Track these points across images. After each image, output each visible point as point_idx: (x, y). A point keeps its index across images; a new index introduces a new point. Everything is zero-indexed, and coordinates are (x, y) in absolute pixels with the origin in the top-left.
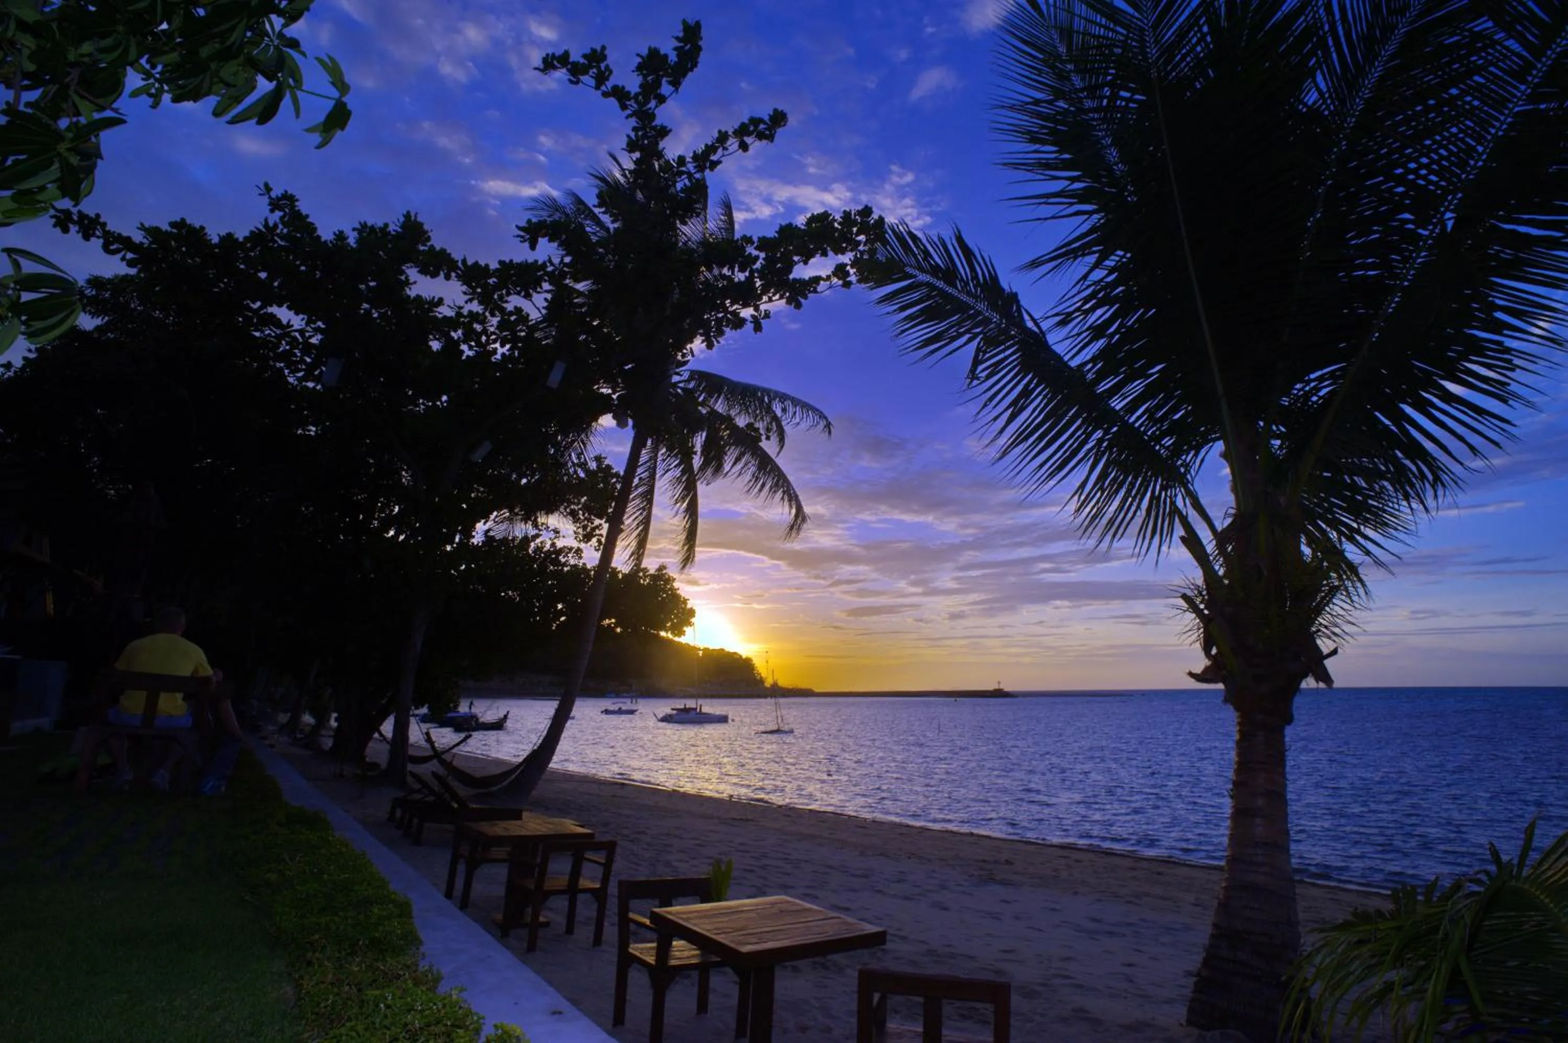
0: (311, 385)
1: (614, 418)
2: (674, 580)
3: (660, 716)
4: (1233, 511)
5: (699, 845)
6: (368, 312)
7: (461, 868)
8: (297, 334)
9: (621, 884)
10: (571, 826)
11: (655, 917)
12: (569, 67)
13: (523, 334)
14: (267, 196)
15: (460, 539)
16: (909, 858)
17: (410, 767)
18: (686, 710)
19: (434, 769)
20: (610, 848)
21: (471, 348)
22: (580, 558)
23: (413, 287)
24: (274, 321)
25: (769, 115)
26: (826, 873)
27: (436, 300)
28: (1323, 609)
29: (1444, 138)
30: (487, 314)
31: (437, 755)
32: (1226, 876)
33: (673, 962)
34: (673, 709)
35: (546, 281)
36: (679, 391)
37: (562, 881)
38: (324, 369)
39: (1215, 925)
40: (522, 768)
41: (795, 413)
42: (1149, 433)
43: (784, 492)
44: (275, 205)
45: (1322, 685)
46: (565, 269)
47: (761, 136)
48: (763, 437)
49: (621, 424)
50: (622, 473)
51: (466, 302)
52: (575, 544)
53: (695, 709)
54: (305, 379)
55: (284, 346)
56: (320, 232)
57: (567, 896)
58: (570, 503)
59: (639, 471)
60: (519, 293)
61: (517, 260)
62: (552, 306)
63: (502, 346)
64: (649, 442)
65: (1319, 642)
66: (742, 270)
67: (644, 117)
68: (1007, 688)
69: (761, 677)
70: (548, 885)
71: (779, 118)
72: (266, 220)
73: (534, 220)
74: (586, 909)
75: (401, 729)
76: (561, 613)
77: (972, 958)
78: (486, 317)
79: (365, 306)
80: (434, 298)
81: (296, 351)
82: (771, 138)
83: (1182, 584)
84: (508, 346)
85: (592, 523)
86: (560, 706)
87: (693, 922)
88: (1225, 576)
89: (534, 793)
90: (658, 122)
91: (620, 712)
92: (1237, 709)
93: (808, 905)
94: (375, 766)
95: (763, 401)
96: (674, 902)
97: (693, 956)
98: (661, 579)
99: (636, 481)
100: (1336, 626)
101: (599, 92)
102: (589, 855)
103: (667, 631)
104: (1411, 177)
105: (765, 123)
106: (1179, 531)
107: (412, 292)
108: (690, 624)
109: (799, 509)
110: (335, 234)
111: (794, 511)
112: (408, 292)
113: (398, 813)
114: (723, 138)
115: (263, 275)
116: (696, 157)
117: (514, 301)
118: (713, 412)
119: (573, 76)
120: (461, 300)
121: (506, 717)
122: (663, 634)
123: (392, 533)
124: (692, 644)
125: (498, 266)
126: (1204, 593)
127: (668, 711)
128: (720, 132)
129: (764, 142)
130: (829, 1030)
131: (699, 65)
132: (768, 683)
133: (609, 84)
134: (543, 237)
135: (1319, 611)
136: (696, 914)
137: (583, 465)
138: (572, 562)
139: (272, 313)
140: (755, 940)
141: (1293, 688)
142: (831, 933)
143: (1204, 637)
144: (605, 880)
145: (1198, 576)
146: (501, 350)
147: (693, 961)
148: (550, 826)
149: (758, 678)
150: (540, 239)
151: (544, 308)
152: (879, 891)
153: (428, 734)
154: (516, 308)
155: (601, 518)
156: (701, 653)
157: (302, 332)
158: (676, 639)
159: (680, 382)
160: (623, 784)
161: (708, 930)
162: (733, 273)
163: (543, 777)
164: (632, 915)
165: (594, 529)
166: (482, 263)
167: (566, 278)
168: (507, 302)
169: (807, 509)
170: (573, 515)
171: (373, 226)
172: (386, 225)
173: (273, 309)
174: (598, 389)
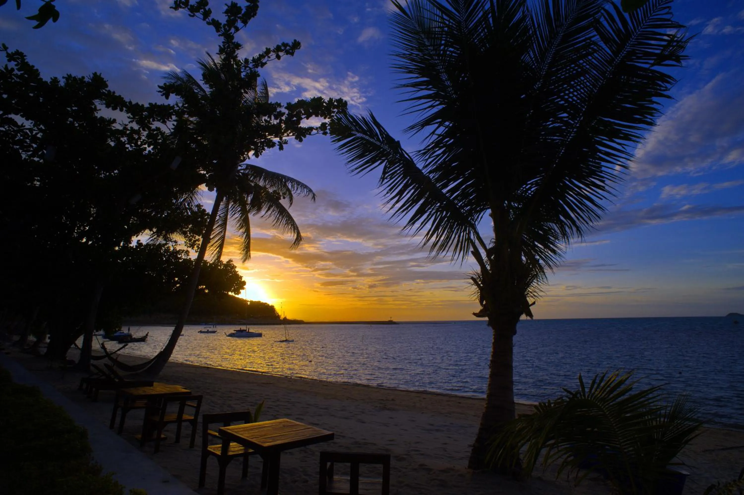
0: (36, 159)
1: (206, 186)
2: (236, 267)
3: (227, 334)
4: (494, 240)
5: (246, 396)
6: (72, 123)
7: (119, 412)
8: (28, 131)
9: (204, 416)
10: (180, 389)
11: (220, 431)
12: (189, 7)
13: (160, 141)
14: (5, 52)
15: (123, 244)
16: (347, 399)
17: (92, 362)
18: (241, 331)
19: (107, 363)
20: (199, 399)
21: (131, 146)
22: (188, 255)
23: (99, 112)
24: (13, 122)
25: (292, 43)
26: (307, 408)
27: (112, 120)
28: (530, 284)
29: (579, 81)
30: (141, 129)
31: (108, 355)
32: (487, 402)
33: (231, 453)
34: (234, 331)
35: (174, 115)
36: (240, 174)
37: (174, 417)
38: (45, 152)
39: (481, 424)
40: (154, 360)
41: (298, 188)
42: (459, 205)
43: (292, 225)
44: (11, 57)
45: (529, 318)
46: (185, 110)
47: (287, 53)
48: (282, 197)
49: (211, 189)
50: (210, 213)
51: (129, 122)
52: (185, 248)
53: (246, 330)
54: (33, 155)
55: (19, 137)
56: (41, 76)
57: (177, 424)
58: (182, 227)
59: (219, 213)
60: (159, 121)
61: (159, 103)
62: (177, 128)
63: (149, 146)
64: (225, 199)
65: (528, 299)
66: (276, 118)
67: (229, 37)
68: (395, 320)
69: (278, 315)
70: (166, 419)
71: (296, 45)
72: (6, 66)
73: (167, 84)
74: (186, 430)
75: (88, 343)
76: (177, 282)
77: (375, 444)
78: (140, 131)
79: (70, 119)
80: (111, 119)
81: (27, 140)
82: (292, 54)
83: (471, 272)
84: (152, 147)
85: (195, 238)
86: (175, 329)
87: (240, 433)
88: (490, 270)
89: (161, 373)
90: (235, 40)
91: (208, 332)
92: (493, 328)
93: (298, 423)
94: (72, 362)
95: (282, 181)
96: (231, 424)
97: (241, 450)
98: (230, 266)
99: (218, 218)
100: (535, 292)
101: (205, 22)
102: (189, 403)
103: (232, 292)
104: (566, 97)
105: (289, 46)
106: (472, 249)
107: (98, 115)
108: (243, 288)
109: (298, 233)
110: (51, 78)
111: (296, 235)
112: (96, 114)
113: (85, 386)
114: (268, 52)
115: (5, 96)
116: (254, 60)
117: (156, 124)
118: (257, 186)
119: (192, 12)
120: (126, 121)
121: (147, 335)
122: (230, 293)
123: (84, 240)
124: (244, 298)
125: (149, 106)
126: (481, 277)
127: (232, 331)
128: (267, 48)
129: (289, 55)
130: (306, 481)
131: (257, 15)
132: (282, 317)
133: (210, 18)
134: (172, 93)
135: (528, 285)
136: (242, 429)
137: (191, 209)
138: (183, 257)
139: (11, 118)
140: (271, 441)
141: (517, 319)
142: (308, 435)
143: (480, 297)
144: (196, 415)
145: (478, 269)
146: (149, 149)
147: (240, 452)
148: (168, 389)
149: (277, 315)
150: (171, 94)
151: (172, 129)
152: (332, 415)
153: (103, 344)
154: (156, 127)
155: (199, 236)
156: (249, 303)
157: (31, 130)
158: (237, 296)
159: (241, 170)
160: (208, 368)
161: (247, 437)
162: (271, 119)
163: (166, 365)
164: (209, 432)
165: (195, 241)
166: (140, 104)
167: (184, 114)
168: (152, 124)
169: (302, 234)
170: (184, 233)
171: (75, 77)
172: (83, 78)
173: (12, 116)
174: (199, 171)
